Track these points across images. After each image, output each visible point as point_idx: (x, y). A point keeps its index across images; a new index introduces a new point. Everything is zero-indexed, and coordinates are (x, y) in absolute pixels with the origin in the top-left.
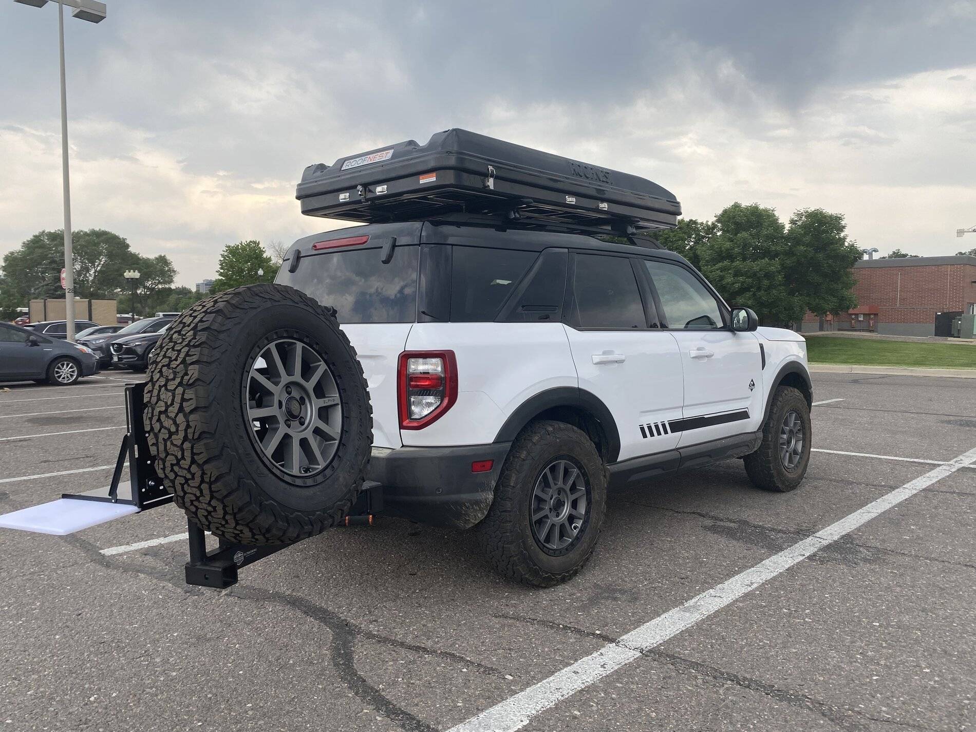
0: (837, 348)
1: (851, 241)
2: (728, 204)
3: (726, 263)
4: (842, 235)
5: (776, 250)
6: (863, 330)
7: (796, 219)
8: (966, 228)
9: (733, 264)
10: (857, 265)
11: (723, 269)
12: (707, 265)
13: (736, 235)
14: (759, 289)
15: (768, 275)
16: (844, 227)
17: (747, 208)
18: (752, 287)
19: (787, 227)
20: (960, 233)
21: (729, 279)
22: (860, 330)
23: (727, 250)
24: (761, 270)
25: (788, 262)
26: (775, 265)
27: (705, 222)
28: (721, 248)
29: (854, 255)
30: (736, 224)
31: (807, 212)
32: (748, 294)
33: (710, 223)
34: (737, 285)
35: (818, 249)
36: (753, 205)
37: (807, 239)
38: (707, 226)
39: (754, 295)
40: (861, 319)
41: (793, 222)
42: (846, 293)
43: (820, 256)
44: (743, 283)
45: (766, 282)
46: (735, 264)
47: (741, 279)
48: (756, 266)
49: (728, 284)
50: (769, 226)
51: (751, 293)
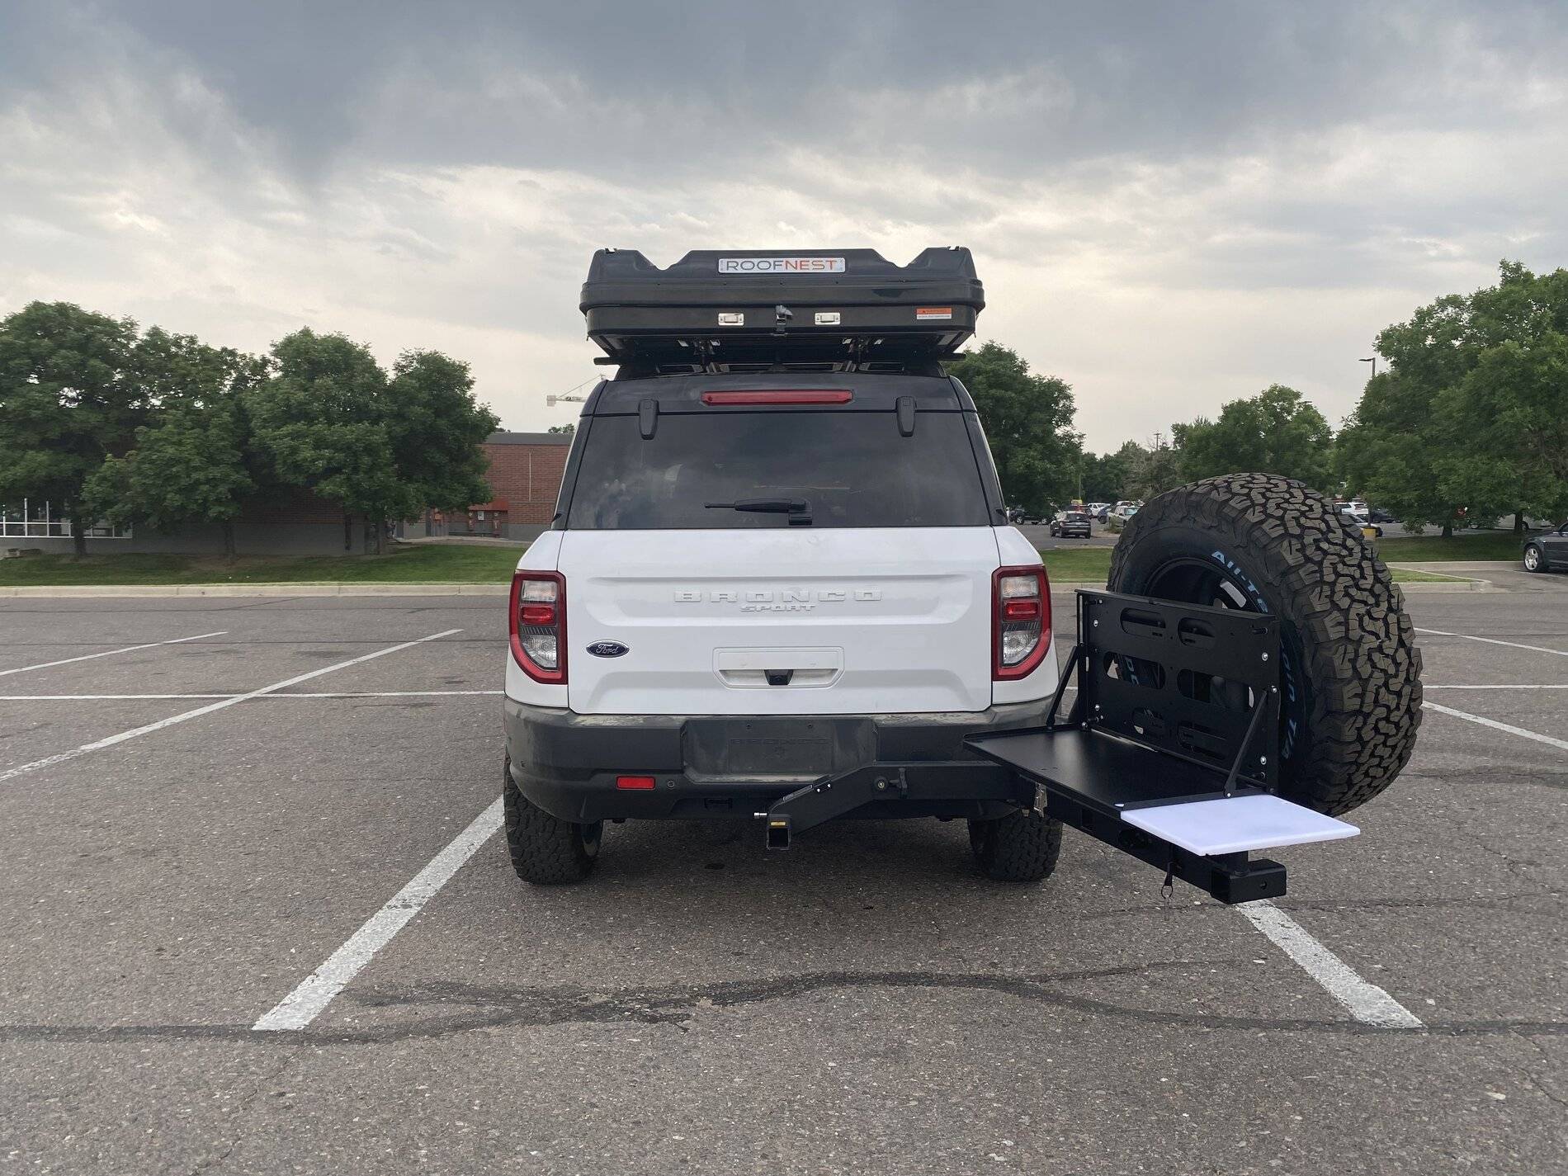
0: (468, 561)
1: (483, 404)
2: (294, 330)
3: (301, 426)
4: (469, 393)
5: (378, 410)
6: (485, 535)
7: (404, 363)
8: (558, 395)
9: (312, 428)
10: (491, 438)
11: (295, 436)
12: (264, 427)
13: (312, 380)
14: (356, 470)
15: (370, 450)
16: (472, 382)
17: (326, 340)
18: (344, 466)
19: (391, 375)
20: (552, 400)
21: (307, 453)
22: (480, 535)
23: (300, 404)
24: (357, 440)
25: (398, 429)
26: (379, 434)
27: (248, 355)
28: (288, 399)
29: (485, 424)
30: (311, 362)
31: (421, 354)
32: (338, 478)
33: (257, 357)
34: (320, 463)
35: (438, 414)
36: (335, 334)
37: (424, 396)
38: (255, 362)
39: (349, 479)
40: (481, 518)
41: (399, 368)
42: (481, 479)
43: (442, 423)
44: (330, 459)
45: (366, 459)
46: (315, 428)
47: (327, 453)
48: (351, 432)
49: (305, 460)
50: (364, 371)
51: (343, 477)
